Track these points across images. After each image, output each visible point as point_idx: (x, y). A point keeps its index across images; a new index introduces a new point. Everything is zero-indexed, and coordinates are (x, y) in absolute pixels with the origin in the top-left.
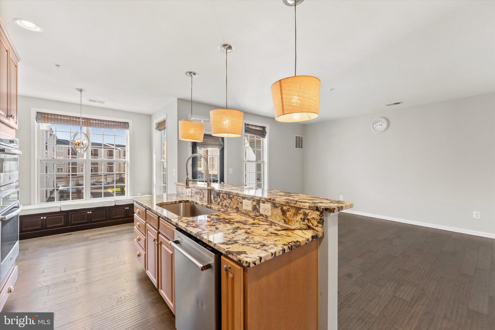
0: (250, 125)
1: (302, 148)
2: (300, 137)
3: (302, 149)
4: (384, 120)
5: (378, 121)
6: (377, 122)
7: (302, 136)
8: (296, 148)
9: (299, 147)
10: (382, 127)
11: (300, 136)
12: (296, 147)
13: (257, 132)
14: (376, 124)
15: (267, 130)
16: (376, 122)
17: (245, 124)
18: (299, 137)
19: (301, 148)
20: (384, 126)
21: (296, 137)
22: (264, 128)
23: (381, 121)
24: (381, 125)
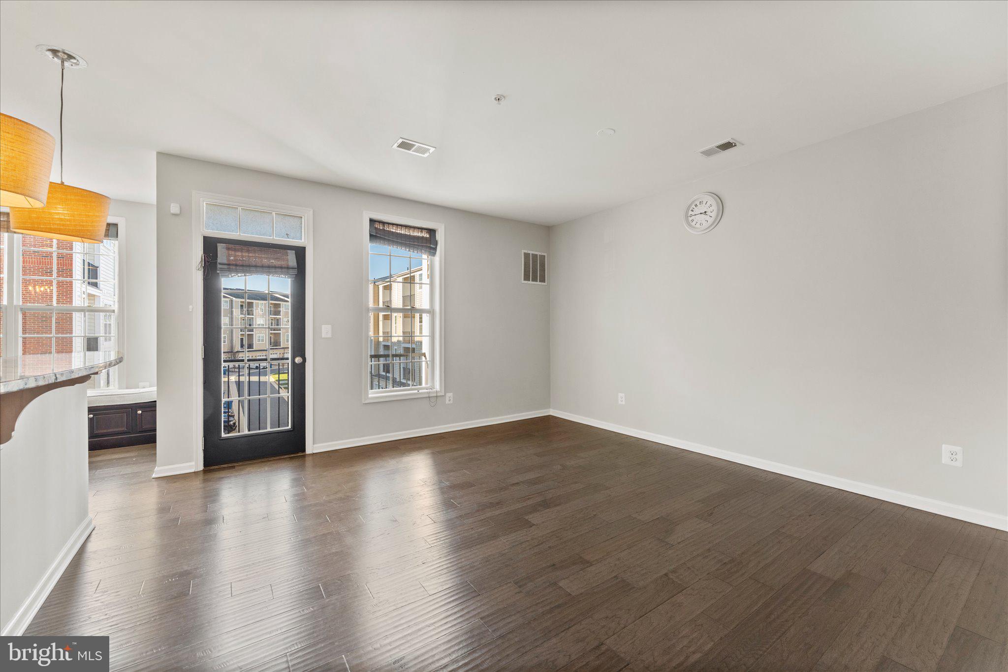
0: (389, 224)
1: (543, 280)
2: (537, 255)
3: (543, 283)
4: (711, 201)
5: (698, 204)
6: (696, 206)
7: (543, 254)
8: (526, 282)
9: (534, 279)
10: (707, 218)
11: (538, 253)
12: (526, 278)
13: (410, 241)
14: (692, 211)
15: (440, 237)
16: (694, 207)
17: (372, 221)
18: (535, 256)
19: (540, 281)
20: (711, 214)
21: (527, 256)
22: (432, 232)
23: (705, 202)
24: (705, 212)
